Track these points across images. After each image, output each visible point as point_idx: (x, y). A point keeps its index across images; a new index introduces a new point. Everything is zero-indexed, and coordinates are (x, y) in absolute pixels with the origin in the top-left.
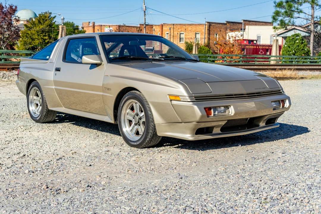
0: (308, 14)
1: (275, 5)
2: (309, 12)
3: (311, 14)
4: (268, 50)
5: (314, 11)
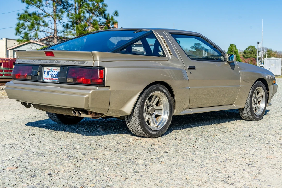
0: (51, 28)
1: (18, 17)
2: (52, 26)
3: (54, 29)
4: (2, 63)
5: (56, 25)
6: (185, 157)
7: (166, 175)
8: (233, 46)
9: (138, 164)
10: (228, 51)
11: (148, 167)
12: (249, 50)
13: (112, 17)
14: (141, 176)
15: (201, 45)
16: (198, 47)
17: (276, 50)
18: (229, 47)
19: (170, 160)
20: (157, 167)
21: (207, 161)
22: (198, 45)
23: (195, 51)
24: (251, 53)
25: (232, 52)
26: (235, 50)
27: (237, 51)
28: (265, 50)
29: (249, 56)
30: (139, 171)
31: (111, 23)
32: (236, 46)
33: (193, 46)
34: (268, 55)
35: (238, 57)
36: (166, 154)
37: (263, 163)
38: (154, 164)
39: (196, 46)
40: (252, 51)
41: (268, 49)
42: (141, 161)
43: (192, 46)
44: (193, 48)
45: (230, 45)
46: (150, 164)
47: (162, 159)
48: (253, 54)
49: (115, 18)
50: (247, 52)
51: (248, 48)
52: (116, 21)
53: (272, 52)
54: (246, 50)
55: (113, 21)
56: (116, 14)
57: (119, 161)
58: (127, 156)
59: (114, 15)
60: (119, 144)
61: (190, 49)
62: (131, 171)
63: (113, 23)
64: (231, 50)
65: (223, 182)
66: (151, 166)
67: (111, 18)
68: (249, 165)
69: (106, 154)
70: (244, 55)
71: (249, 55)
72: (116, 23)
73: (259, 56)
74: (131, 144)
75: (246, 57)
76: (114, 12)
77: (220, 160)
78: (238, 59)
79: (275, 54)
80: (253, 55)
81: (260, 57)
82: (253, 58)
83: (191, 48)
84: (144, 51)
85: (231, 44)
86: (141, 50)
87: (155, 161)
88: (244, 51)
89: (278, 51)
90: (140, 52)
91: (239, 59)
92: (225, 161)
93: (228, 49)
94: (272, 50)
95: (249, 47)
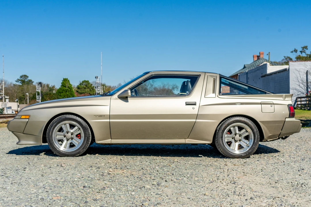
8: (66, 81)
10: (61, 85)
12: (83, 85)
15: (28, 78)
16: (25, 80)
17: (110, 85)
18: (62, 81)
22: (24, 77)
23: (21, 84)
24: (85, 88)
25: (65, 87)
26: (69, 85)
27: (71, 86)
29: (83, 92)
32: (70, 81)
33: (19, 78)
35: (72, 93)
39: (22, 79)
40: (86, 86)
43: (17, 79)
44: (18, 82)
45: (63, 79)
48: (87, 89)
50: (80, 87)
51: (81, 82)
54: (80, 85)
61: (15, 83)
64: (65, 85)
70: (78, 90)
71: (83, 90)
75: (80, 93)
78: (72, 95)
80: (87, 91)
81: (99, 92)
82: (88, 93)
83: (16, 81)
85: (65, 78)
88: (78, 86)
89: (112, 86)
91: (74, 95)
93: (62, 83)
95: (83, 82)
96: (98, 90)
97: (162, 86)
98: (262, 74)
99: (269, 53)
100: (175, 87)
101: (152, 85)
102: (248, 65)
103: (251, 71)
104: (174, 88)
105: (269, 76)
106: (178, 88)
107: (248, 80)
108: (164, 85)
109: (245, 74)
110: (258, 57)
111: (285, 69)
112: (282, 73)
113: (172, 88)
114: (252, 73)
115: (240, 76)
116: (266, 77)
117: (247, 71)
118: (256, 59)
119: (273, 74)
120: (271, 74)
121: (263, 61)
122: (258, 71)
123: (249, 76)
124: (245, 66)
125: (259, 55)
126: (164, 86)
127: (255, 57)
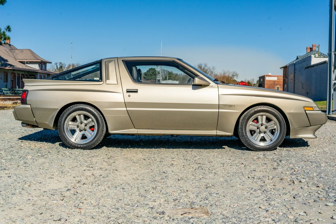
6: (64, 155)
7: (47, 164)
9: (27, 159)
11: (35, 160)
12: (150, 72)
13: (4, 32)
14: (30, 165)
17: (177, 73)
19: (52, 157)
20: (42, 160)
21: (80, 157)
24: (151, 75)
28: (166, 72)
29: (149, 78)
30: (28, 162)
31: (3, 39)
34: (169, 78)
36: (50, 153)
37: (119, 157)
38: (40, 159)
40: (153, 73)
41: (169, 72)
42: (29, 157)
46: (37, 158)
47: (46, 156)
48: (153, 76)
49: (8, 34)
50: (147, 74)
51: (148, 70)
52: (8, 36)
53: (173, 74)
55: (5, 36)
56: (8, 30)
57: (13, 157)
58: (19, 155)
59: (5, 31)
60: (13, 147)
62: (22, 162)
63: (5, 39)
65: (87, 167)
66: (37, 160)
67: (2, 33)
68: (109, 158)
69: (2, 153)
70: (145, 77)
72: (8, 39)
73: (158, 78)
74: (22, 148)
75: (146, 79)
76: (5, 27)
77: (89, 156)
79: (175, 77)
82: (153, 79)
84: (39, 69)
86: (36, 68)
87: (40, 157)
88: (145, 73)
89: (178, 74)
90: (34, 69)
92: (93, 157)
94: (173, 72)
96: (158, 76)
97: (223, 73)
98: (307, 65)
99: (319, 45)
100: (234, 74)
101: (212, 72)
102: (301, 56)
103: (298, 62)
104: (234, 76)
105: (312, 68)
106: (237, 76)
107: (296, 71)
108: (225, 72)
109: (293, 65)
110: (311, 49)
111: (325, 61)
112: (322, 65)
113: (232, 75)
114: (299, 65)
115: (289, 68)
116: (310, 68)
117: (295, 62)
118: (309, 51)
119: (315, 66)
120: (314, 66)
121: (316, 53)
122: (304, 63)
123: (296, 66)
124: (298, 57)
125: (312, 47)
126: (224, 74)
127: (308, 49)
